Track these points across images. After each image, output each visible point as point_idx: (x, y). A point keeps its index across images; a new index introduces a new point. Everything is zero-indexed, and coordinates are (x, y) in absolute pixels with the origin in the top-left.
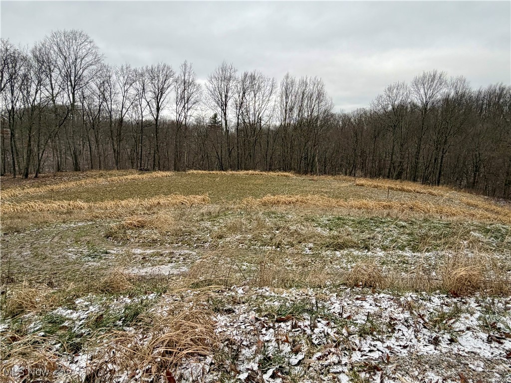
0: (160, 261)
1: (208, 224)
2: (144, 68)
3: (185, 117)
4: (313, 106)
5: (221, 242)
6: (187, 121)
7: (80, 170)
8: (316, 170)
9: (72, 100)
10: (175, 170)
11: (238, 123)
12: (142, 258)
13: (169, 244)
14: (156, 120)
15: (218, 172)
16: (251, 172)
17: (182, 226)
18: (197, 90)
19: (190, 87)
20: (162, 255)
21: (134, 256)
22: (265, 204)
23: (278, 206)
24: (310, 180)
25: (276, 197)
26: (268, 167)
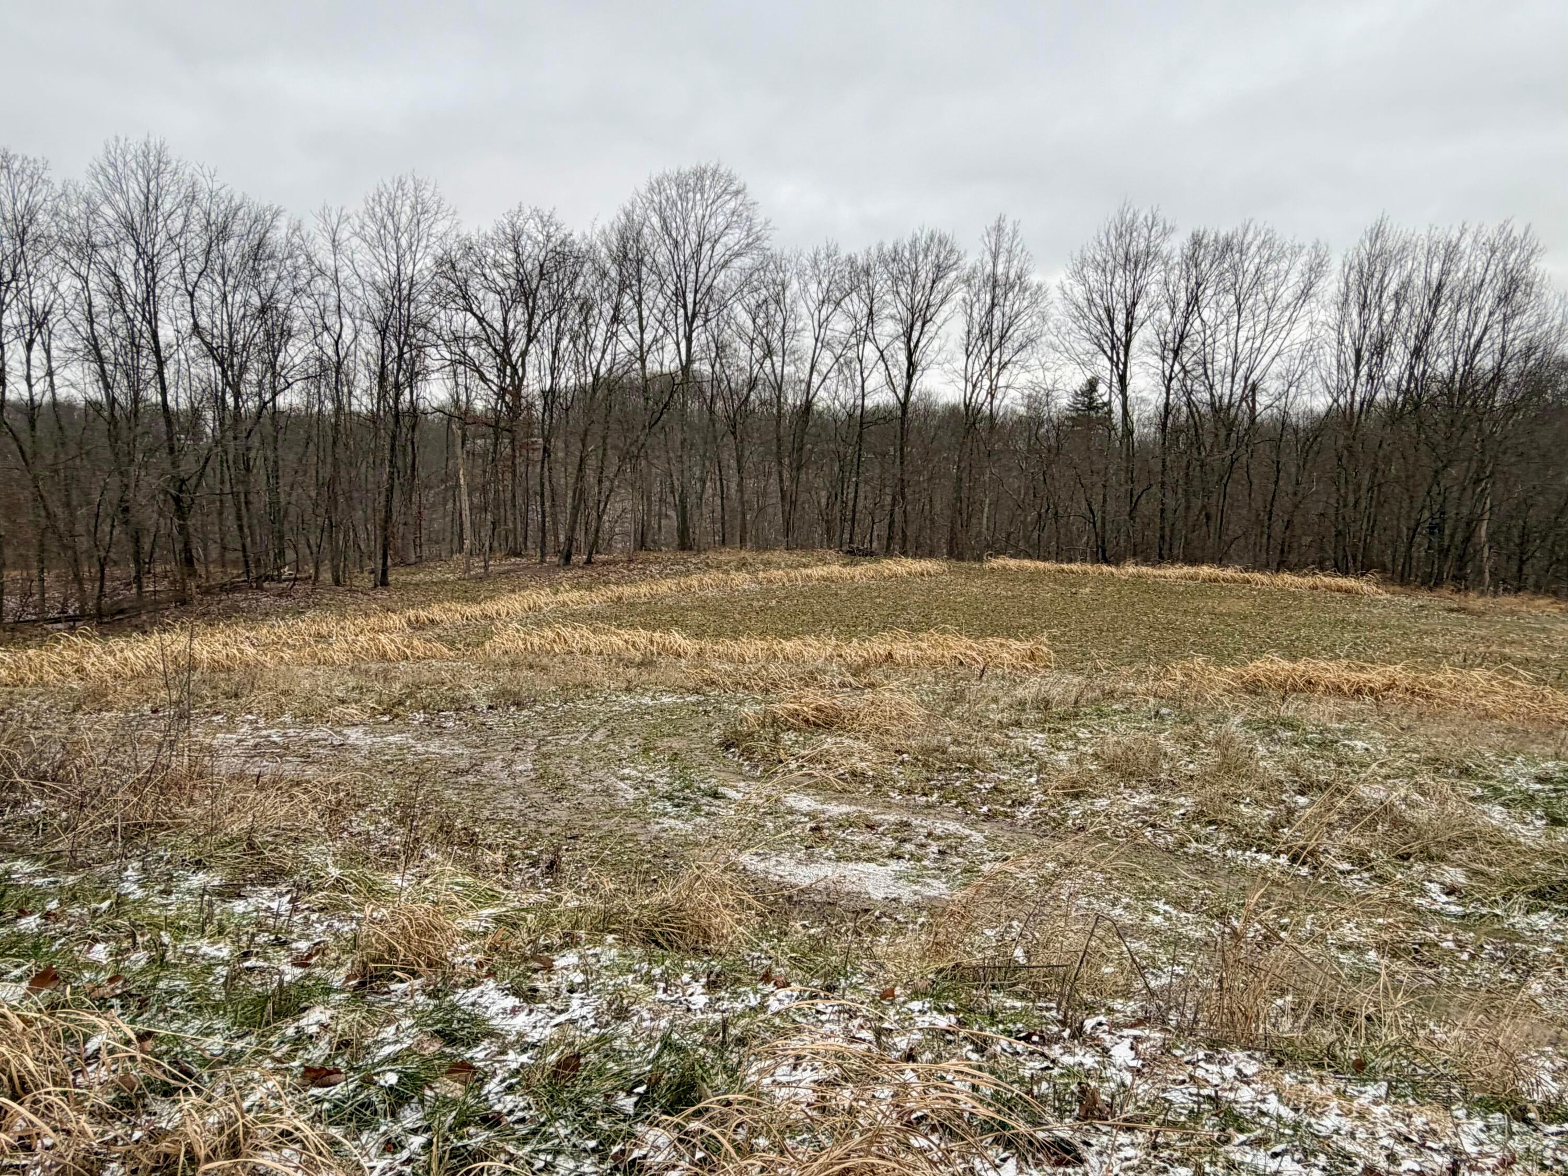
0: (864, 847)
1: (1036, 741)
2: (874, 252)
3: (992, 393)
4: (1477, 332)
5: (1076, 810)
6: (996, 402)
7: (691, 549)
8: (1481, 572)
9: (684, 357)
10: (951, 554)
11: (1167, 404)
12: (812, 829)
13: (901, 791)
14: (904, 405)
15: (1088, 567)
16: (1205, 570)
17: (948, 739)
18: (1035, 302)
19: (1010, 295)
20: (871, 827)
21: (790, 818)
22: (1254, 688)
23: (1308, 701)
24: (1452, 610)
25: (1301, 666)
26: (1277, 557)
